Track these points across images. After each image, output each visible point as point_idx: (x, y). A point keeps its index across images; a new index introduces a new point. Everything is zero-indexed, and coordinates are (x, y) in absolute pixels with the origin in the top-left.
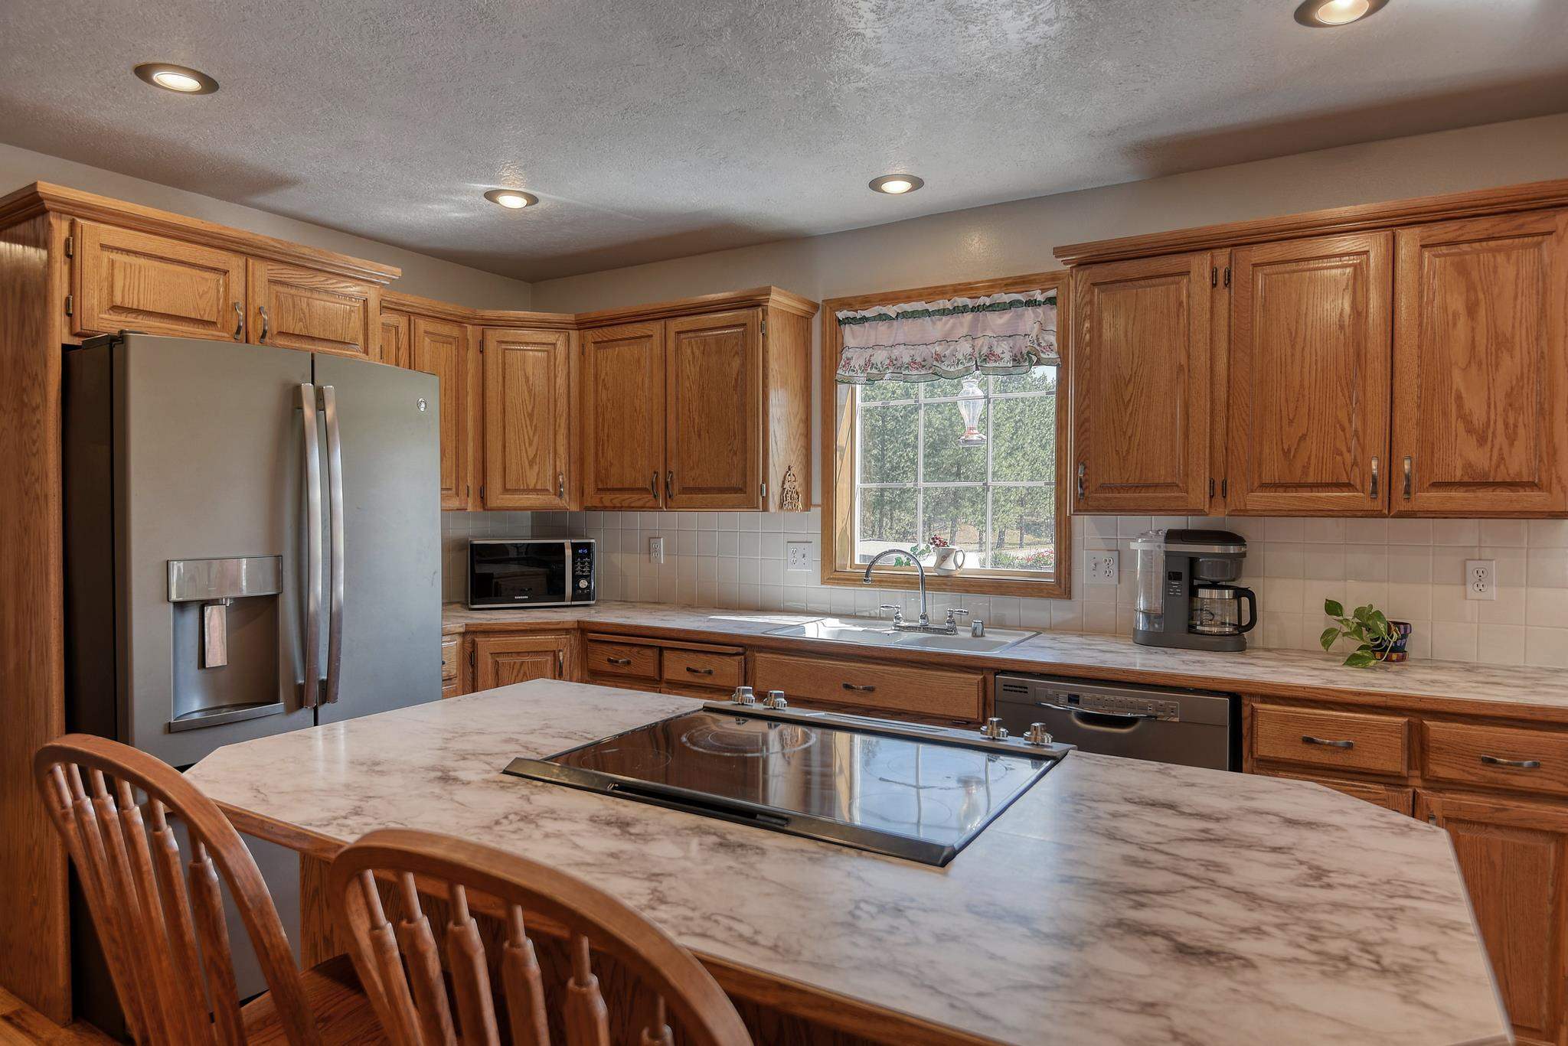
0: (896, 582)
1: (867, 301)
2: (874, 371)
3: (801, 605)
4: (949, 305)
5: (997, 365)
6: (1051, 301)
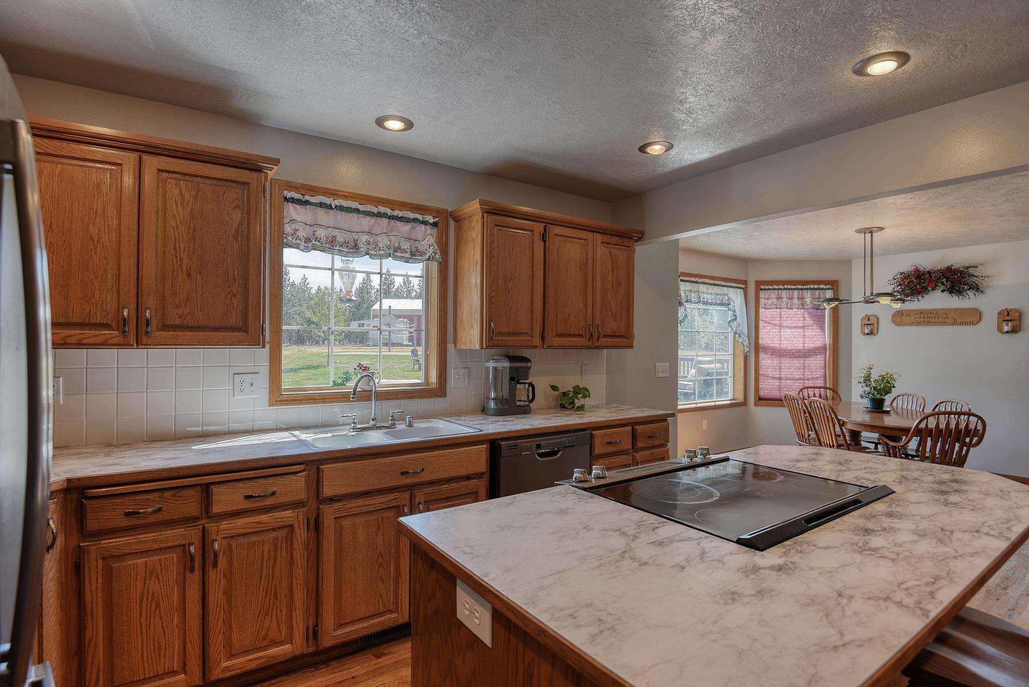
0: (336, 398)
1: (313, 190)
2: (317, 243)
3: (249, 426)
4: (375, 210)
5: (403, 255)
6: (435, 225)
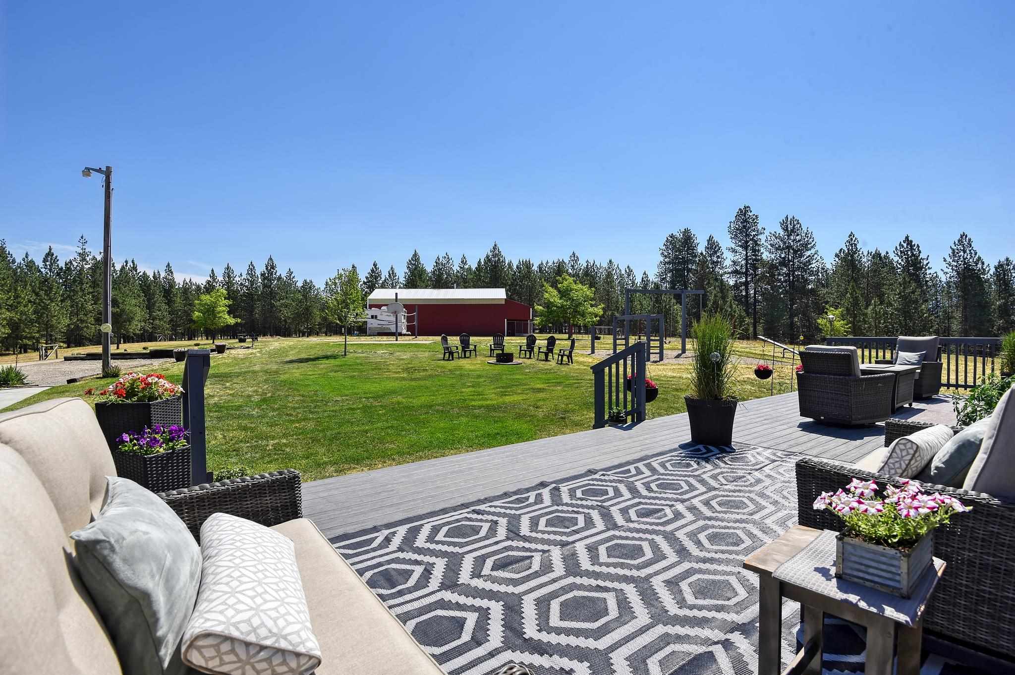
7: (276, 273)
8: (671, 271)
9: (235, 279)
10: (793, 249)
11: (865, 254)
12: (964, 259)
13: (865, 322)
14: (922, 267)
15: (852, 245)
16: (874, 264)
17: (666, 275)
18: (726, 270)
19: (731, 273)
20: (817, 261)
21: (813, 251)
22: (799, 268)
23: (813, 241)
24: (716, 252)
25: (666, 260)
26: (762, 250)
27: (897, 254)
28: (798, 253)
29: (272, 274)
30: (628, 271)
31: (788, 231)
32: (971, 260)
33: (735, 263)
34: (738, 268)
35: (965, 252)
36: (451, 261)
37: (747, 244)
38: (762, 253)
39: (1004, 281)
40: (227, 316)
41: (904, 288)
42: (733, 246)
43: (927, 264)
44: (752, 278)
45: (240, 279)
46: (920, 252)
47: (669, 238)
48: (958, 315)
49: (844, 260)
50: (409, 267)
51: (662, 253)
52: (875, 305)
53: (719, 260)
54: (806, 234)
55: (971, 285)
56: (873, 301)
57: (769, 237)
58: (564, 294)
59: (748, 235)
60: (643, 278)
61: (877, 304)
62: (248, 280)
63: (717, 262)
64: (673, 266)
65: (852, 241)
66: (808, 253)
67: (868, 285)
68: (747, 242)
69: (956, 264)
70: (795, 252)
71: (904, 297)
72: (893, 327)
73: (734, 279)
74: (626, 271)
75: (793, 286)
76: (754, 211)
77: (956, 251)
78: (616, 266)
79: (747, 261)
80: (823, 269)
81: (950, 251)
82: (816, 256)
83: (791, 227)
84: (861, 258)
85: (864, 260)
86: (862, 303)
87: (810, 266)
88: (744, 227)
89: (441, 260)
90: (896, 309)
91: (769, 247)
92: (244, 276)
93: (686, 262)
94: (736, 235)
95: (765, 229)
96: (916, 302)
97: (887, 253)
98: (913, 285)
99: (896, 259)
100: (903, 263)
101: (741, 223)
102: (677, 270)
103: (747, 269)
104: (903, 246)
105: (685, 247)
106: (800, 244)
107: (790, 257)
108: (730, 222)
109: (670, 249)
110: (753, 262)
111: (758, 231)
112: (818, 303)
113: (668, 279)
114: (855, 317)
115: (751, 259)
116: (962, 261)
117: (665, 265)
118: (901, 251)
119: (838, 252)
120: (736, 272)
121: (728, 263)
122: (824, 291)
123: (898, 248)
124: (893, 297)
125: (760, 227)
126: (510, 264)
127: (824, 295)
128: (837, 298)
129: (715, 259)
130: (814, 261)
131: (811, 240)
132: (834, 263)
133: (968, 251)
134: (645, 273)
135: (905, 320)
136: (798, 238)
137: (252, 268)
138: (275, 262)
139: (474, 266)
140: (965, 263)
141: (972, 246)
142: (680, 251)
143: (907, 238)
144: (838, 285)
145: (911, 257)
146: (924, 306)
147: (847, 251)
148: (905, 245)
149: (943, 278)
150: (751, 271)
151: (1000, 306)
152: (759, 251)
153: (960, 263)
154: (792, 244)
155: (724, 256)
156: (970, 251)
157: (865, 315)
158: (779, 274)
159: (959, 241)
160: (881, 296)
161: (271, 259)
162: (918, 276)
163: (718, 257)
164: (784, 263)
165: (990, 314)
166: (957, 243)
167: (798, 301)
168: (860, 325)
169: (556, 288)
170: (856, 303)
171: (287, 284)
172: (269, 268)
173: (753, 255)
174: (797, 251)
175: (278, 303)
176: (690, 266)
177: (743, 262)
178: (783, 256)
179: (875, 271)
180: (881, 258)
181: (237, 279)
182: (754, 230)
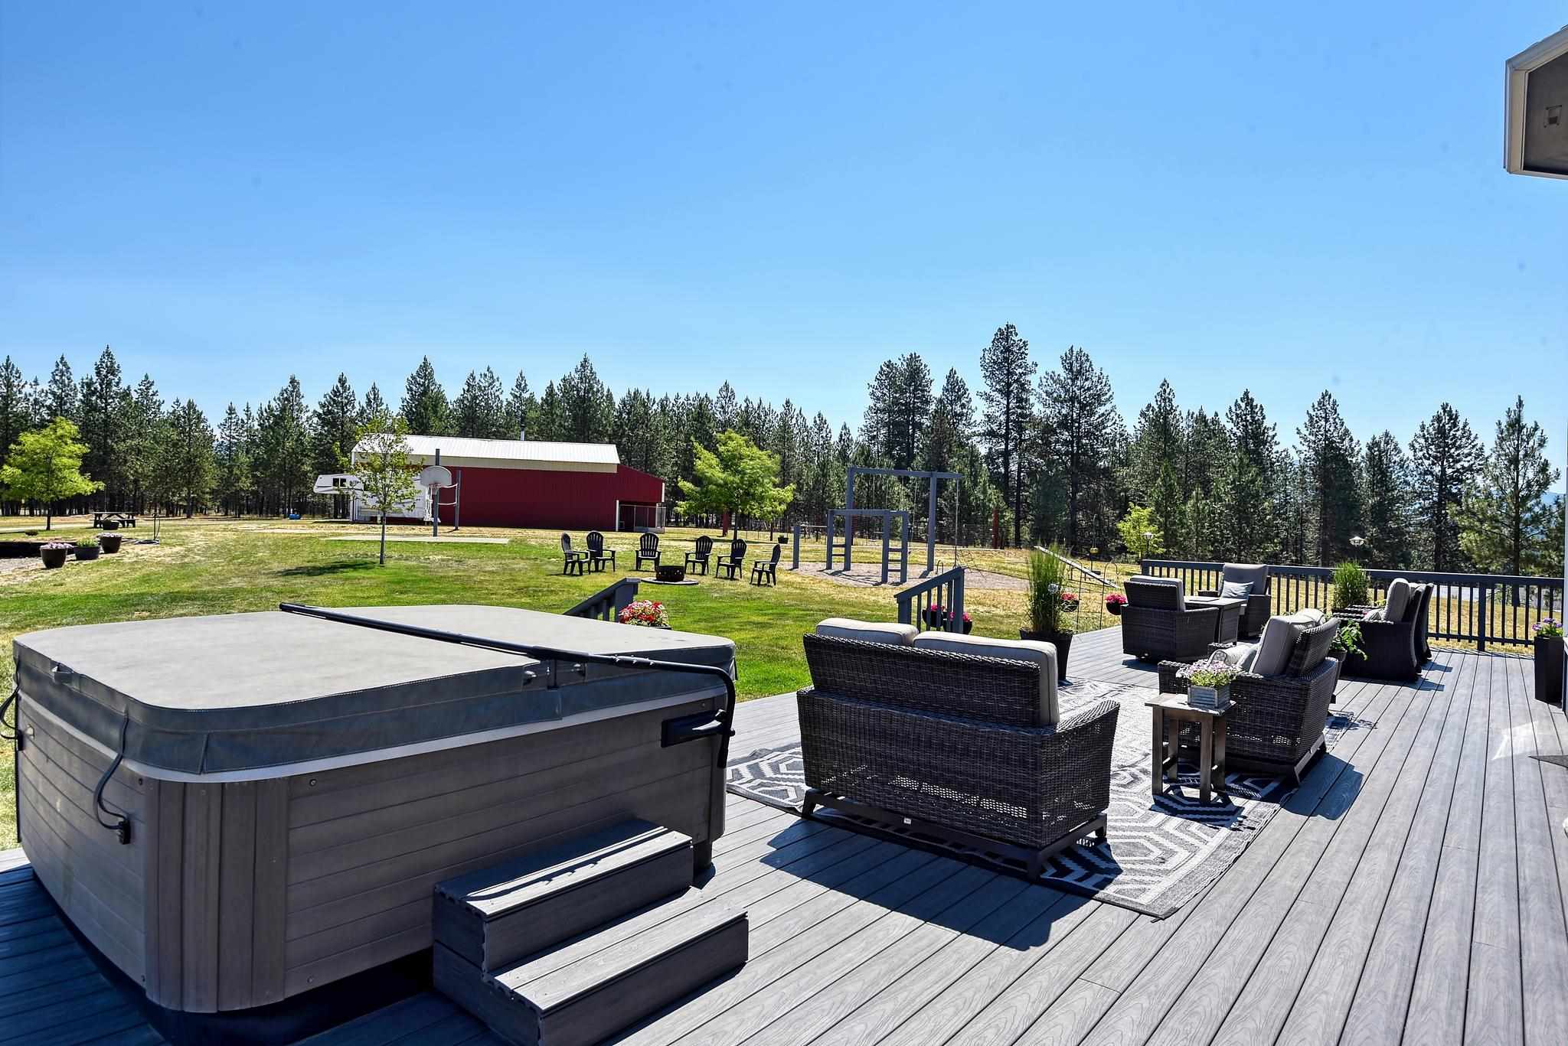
7: (118, 383)
8: (887, 425)
9: (24, 390)
10: (1079, 402)
11: (1184, 415)
12: (1326, 432)
13: (1183, 526)
14: (1266, 442)
15: (1164, 399)
16: (1197, 432)
17: (878, 430)
18: (975, 429)
19: (984, 434)
20: (1114, 423)
21: (1108, 406)
22: (1088, 434)
23: (1109, 390)
24: (959, 398)
25: (878, 405)
26: (1032, 399)
27: (1231, 419)
28: (1088, 408)
29: (109, 385)
30: (818, 422)
31: (1072, 373)
32: (1335, 434)
33: (989, 418)
34: (995, 427)
35: (1327, 421)
36: (497, 384)
37: (1008, 388)
38: (1033, 405)
39: (1380, 469)
40: (76, 476)
41: (1240, 473)
42: (988, 390)
43: (1274, 436)
44: (1016, 445)
45: (32, 392)
46: (1264, 418)
47: (885, 368)
48: (1314, 517)
49: (1154, 423)
50: (411, 390)
51: (873, 394)
52: (1197, 500)
53: (965, 411)
54: (1100, 379)
55: (1334, 473)
56: (1194, 493)
57: (1044, 380)
58: (729, 463)
59: (1010, 374)
60: (841, 436)
61: (1200, 497)
62: (54, 393)
63: (962, 415)
64: (889, 416)
65: (1165, 394)
66: (1101, 410)
67: (1187, 464)
68: (1009, 385)
69: (1313, 438)
70: (1082, 407)
71: (1238, 488)
72: (1222, 535)
73: (988, 446)
74: (815, 422)
75: (1078, 462)
76: (1022, 334)
77: (1316, 419)
78: (797, 412)
79: (1008, 417)
80: (1122, 435)
81: (1307, 419)
82: (1112, 414)
83: (1077, 366)
84: (1178, 421)
85: (1183, 425)
86: (1179, 495)
87: (1104, 431)
88: (1006, 359)
89: (477, 380)
90: (1227, 506)
91: (1044, 395)
92: (44, 386)
93: (910, 410)
94: (992, 372)
95: (1036, 365)
96: (1257, 496)
97: (1216, 414)
98: (1254, 470)
99: (1229, 426)
100: (1238, 434)
101: (1002, 352)
102: (896, 424)
103: (1008, 429)
104: (1240, 407)
105: (910, 386)
106: (1090, 395)
107: (1075, 415)
108: (984, 350)
109: (886, 387)
110: (1018, 419)
111: (1026, 367)
112: (1114, 491)
113: (881, 438)
114: (1167, 516)
115: (1013, 413)
116: (1322, 435)
117: (876, 413)
118: (1237, 414)
119: (1144, 409)
120: (991, 434)
121: (978, 417)
122: (1124, 471)
123: (1233, 409)
124: (1223, 486)
125: (1029, 360)
126: (610, 397)
127: (1123, 479)
128: (1142, 483)
129: (958, 409)
130: (1110, 423)
131: (1106, 388)
132: (1138, 426)
133: (1331, 420)
134: (845, 427)
135: (1240, 523)
136: (1087, 384)
137: (62, 370)
138: (118, 360)
139: (540, 395)
140: (1327, 439)
141: (1338, 412)
142: (903, 392)
143: (1246, 393)
144: (1145, 464)
145: (1251, 424)
146: (1267, 503)
147: (1157, 410)
148: (1243, 405)
149: (1295, 458)
150: (1014, 434)
151: (1373, 506)
152: (1027, 400)
153: (1320, 437)
154: (1078, 392)
155: (973, 405)
156: (1335, 419)
157: (1183, 513)
158: (1057, 441)
159: (1319, 403)
160: (1206, 484)
161: (108, 354)
162: (1260, 454)
163: (963, 406)
164: (1065, 423)
165: (1359, 519)
166: (1316, 406)
167: (1084, 486)
168: (1175, 530)
169: (715, 451)
170: (1169, 495)
171: (142, 406)
172: (104, 372)
173: (1018, 407)
174: (1086, 405)
175: (122, 446)
176: (917, 419)
177: (1003, 418)
178: (1064, 411)
179: (1198, 444)
180: (1206, 422)
181: (27, 389)
182: (1020, 366)
